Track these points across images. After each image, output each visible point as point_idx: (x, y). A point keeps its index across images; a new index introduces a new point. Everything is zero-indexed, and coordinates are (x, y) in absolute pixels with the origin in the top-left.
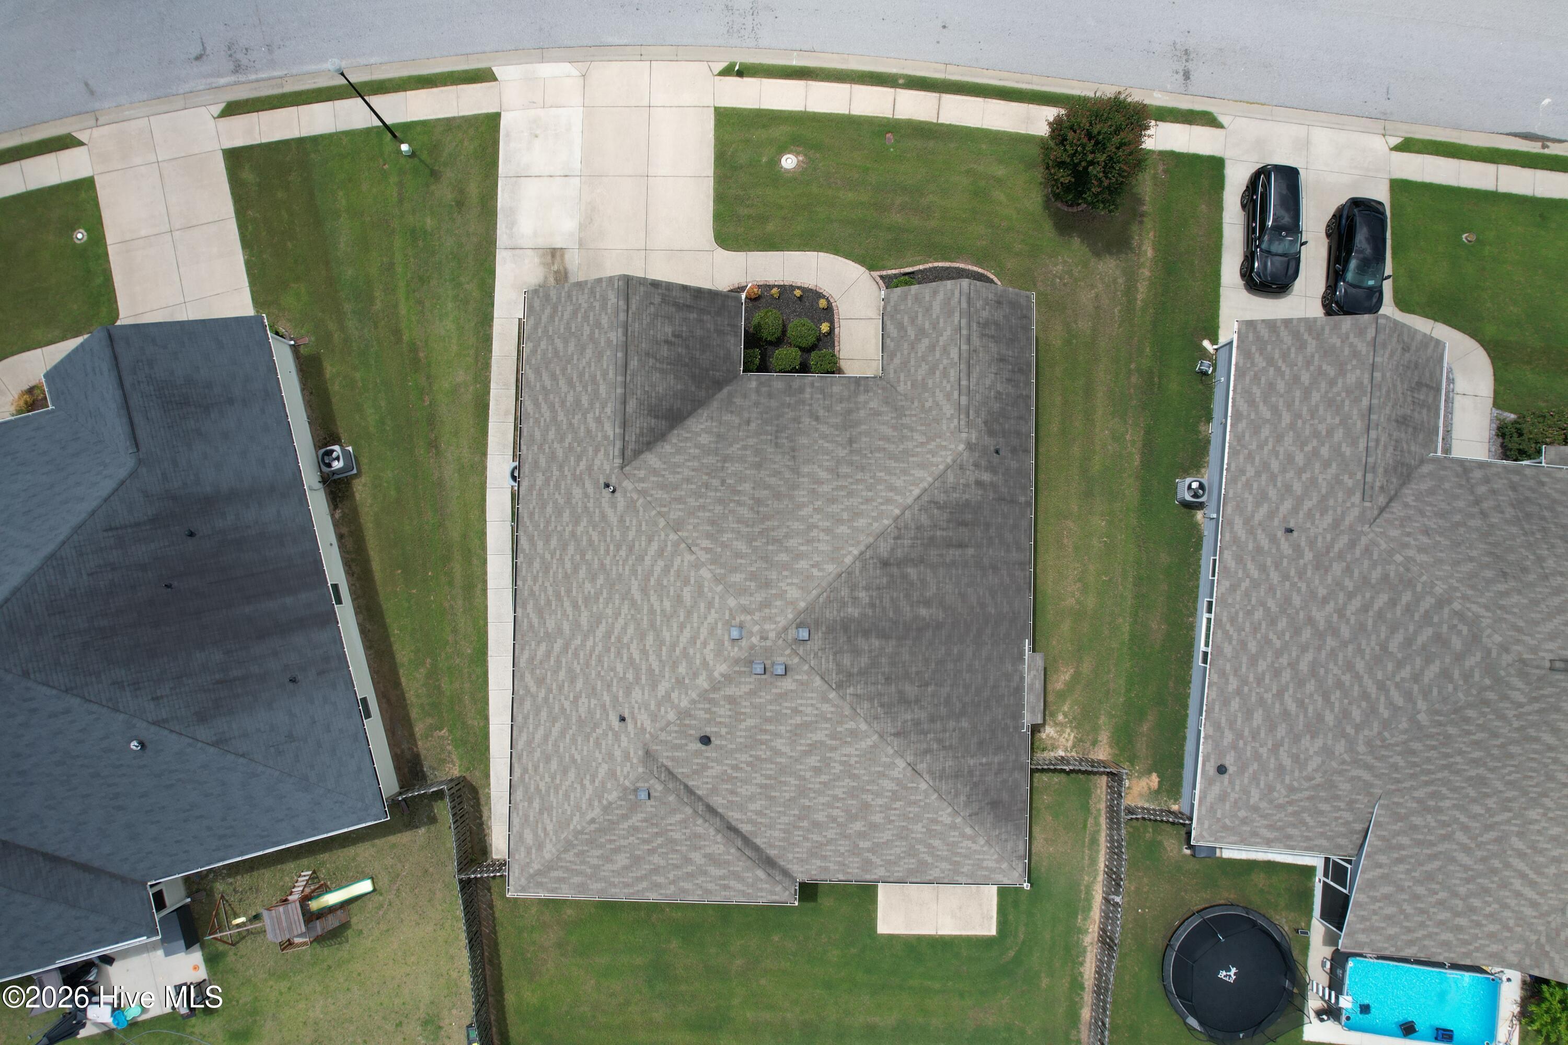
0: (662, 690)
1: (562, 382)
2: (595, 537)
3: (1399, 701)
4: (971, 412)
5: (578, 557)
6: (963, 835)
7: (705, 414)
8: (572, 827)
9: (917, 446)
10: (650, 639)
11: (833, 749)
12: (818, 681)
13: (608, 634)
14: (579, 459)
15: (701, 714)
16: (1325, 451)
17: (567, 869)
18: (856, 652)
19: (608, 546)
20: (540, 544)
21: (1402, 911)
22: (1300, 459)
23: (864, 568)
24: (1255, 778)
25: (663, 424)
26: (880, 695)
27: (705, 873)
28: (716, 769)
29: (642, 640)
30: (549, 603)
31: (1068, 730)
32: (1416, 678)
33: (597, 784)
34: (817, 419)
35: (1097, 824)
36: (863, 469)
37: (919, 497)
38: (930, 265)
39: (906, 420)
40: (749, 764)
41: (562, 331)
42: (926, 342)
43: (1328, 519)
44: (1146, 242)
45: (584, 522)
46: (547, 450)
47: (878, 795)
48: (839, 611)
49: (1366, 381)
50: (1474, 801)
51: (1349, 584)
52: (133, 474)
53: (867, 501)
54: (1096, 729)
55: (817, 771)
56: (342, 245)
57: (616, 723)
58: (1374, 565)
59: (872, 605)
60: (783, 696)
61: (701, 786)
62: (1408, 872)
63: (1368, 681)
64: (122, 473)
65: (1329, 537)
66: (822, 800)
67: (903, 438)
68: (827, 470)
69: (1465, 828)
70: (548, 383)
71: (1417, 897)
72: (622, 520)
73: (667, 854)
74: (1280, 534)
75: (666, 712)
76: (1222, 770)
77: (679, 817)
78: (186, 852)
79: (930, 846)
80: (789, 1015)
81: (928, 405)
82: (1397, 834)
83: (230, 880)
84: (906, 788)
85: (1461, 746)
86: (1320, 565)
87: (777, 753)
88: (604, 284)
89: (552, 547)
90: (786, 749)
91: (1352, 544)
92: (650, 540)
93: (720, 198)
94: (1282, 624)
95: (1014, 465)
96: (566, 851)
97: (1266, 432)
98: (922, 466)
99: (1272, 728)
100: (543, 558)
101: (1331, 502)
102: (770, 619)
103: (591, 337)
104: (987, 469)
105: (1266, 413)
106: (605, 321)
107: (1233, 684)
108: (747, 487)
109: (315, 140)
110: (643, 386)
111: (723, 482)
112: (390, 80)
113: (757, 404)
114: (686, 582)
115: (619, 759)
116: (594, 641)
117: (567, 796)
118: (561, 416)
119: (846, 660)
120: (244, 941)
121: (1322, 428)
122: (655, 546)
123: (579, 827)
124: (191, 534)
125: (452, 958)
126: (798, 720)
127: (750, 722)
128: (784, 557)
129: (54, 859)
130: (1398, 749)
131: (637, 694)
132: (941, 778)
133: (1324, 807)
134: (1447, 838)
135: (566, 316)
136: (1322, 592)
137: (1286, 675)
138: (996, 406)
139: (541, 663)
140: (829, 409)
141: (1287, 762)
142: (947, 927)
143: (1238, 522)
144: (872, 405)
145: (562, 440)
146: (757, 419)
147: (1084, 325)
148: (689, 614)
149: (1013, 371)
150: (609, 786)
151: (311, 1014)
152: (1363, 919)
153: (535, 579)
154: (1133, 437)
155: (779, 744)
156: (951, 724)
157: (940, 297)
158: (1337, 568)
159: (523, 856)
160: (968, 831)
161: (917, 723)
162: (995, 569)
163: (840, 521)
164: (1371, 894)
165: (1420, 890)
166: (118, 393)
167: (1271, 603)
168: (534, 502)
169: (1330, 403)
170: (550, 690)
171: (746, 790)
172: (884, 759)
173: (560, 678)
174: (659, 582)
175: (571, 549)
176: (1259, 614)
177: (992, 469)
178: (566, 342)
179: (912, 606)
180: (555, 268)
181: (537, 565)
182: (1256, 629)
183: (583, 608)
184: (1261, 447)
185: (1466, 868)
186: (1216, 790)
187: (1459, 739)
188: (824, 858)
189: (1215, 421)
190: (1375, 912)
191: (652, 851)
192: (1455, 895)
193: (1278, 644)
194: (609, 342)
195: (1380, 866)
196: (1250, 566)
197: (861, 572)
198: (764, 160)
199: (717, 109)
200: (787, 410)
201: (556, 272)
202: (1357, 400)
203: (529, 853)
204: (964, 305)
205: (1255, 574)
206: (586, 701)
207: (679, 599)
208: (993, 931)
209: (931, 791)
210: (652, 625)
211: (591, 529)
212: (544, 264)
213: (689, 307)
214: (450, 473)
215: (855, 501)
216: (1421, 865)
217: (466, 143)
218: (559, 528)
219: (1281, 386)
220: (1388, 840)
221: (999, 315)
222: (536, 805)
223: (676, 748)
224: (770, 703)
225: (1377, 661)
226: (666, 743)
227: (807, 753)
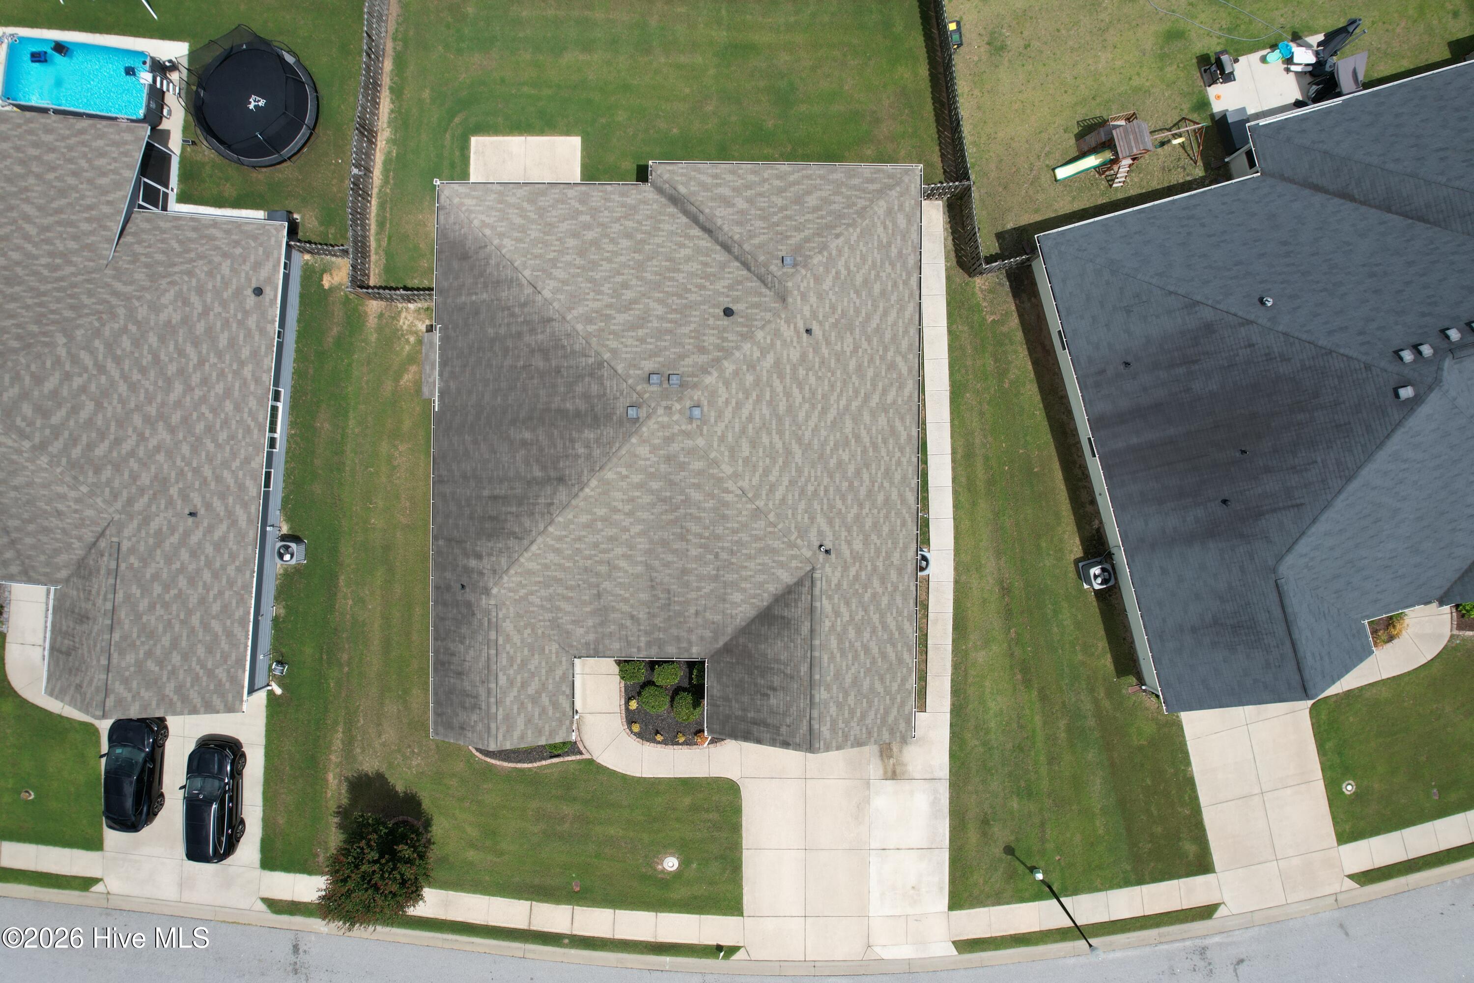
0: (770, 359)
1: (875, 650)
2: (839, 504)
3: (84, 355)
4: (486, 624)
5: (856, 484)
6: (493, 228)
7: (738, 620)
8: (858, 230)
9: (536, 591)
10: (782, 408)
11: (610, 306)
12: (620, 368)
13: (824, 411)
14: (857, 577)
15: (731, 337)
16: (157, 589)
17: (864, 191)
18: (586, 396)
19: (825, 495)
20: (894, 496)
21: (89, 161)
22: (182, 582)
23: (580, 474)
24: (226, 284)
25: (776, 611)
26: (565, 357)
27: (734, 189)
28: (720, 286)
29: (791, 406)
30: (885, 441)
31: (405, 327)
32: (67, 377)
33: (834, 271)
34: (632, 617)
35: (378, 241)
36: (586, 569)
37: (532, 543)
38: (535, 765)
39: (548, 616)
40: (689, 291)
41: (876, 700)
42: (531, 690)
43: (154, 525)
44: (334, 787)
45: (850, 517)
46: (889, 585)
47: (569, 264)
48: (602, 434)
49: (115, 656)
50: (18, 263)
51: (133, 464)
52: (1280, 558)
53: (579, 539)
54: (380, 329)
55: (625, 286)
56: (1098, 781)
57: (815, 327)
58: (109, 482)
59: (572, 441)
60: (653, 355)
61: (735, 270)
62: (82, 198)
63: (115, 373)
64: (1289, 560)
65: (154, 508)
66: (623, 259)
67: (550, 599)
68: (620, 569)
70: (889, 649)
71: (75, 174)
72: (812, 519)
73: (769, 207)
74: (202, 512)
75: (765, 338)
76: (258, 292)
77: (756, 241)
78: (1224, 204)
79: (524, 217)
80: (663, 60)
81: (529, 631)
82: (92, 233)
83: (1189, 178)
84: (544, 271)
85: (26, 314)
86: (163, 482)
87: (660, 301)
88: (834, 744)
89: (882, 493)
90: (653, 305)
91: (130, 502)
92: (783, 500)
93: (736, 828)
94: (200, 428)
95: (448, 575)
96: (864, 208)
97: (216, 608)
98: (530, 573)
99: (209, 330)
100: (892, 483)
101: (151, 541)
102: (663, 427)
103: (846, 694)
104: (472, 571)
105: (216, 625)
106: (833, 710)
107: (247, 371)
108: (694, 552)
109: (1127, 883)
110: (796, 647)
111: (717, 556)
112: (1056, 941)
113: (690, 631)
114: (746, 461)
115: (812, 294)
116: (838, 405)
117: (863, 258)
118: (876, 618)
119: (595, 388)
120: (1175, 122)
121: (159, 611)
122: (778, 495)
123: (851, 230)
124: (1225, 502)
125: (979, 108)
126: (640, 333)
127: (686, 330)
128: (655, 485)
129: (1345, 195)
130: (86, 311)
131: (795, 355)
132: (511, 281)
133: (159, 257)
135: (872, 714)
136: (161, 457)
137: (196, 379)
138: (464, 630)
139: (892, 384)
140: (622, 626)
141: (194, 298)
142: (516, 143)
143: (243, 522)
144: (580, 631)
145: (874, 595)
146: (689, 617)
147: (391, 708)
148: (743, 431)
149: (449, 663)
150: (821, 269)
151: (1110, 56)
152: (128, 155)
153: (899, 463)
154: (346, 602)
155: (660, 310)
156: (502, 331)
157: (516, 734)
158: (145, 479)
159: (907, 205)
160: (488, 232)
161: (532, 331)
162: (465, 477)
163: (604, 519)
164: (118, 177)
165: (71, 181)
166: (1296, 636)
167: (211, 446)
168: (901, 536)
169: (151, 635)
170: (882, 358)
171: (695, 266)
172: (562, 297)
173: (872, 370)
174: (774, 460)
175: (863, 492)
176: (223, 436)
177: (467, 570)
178: (872, 689)
179: (537, 440)
180: (891, 761)
181: (897, 477)
182: (226, 422)
183: (850, 436)
184: (221, 593)
185: (27, 201)
186: (264, 273)
187: (27, 320)
188: (623, 205)
189: (270, 618)
190: (115, 160)
191: (783, 208)
192: (39, 177)
193: (204, 409)
194: (828, 688)
196: (231, 481)
197: (582, 472)
198: (694, 866)
199: (741, 914)
200: (662, 625)
201: (891, 757)
202: (124, 638)
203: (901, 207)
204: (493, 726)
205: (226, 474)
206: (845, 348)
207: (754, 444)
208: (474, 140)
209: (520, 268)
210: (780, 420)
211: (843, 511)
212: (903, 765)
213: (755, 722)
214: (990, 564)
215: (591, 539)
216: (70, 205)
217: (981, 881)
218: (876, 511)
219: (201, 651)
220: (101, 226)
221: (462, 716)
222: (894, 251)
223: (756, 306)
224: (666, 348)
225: (105, 393)
226: (766, 310)
227: (635, 301)
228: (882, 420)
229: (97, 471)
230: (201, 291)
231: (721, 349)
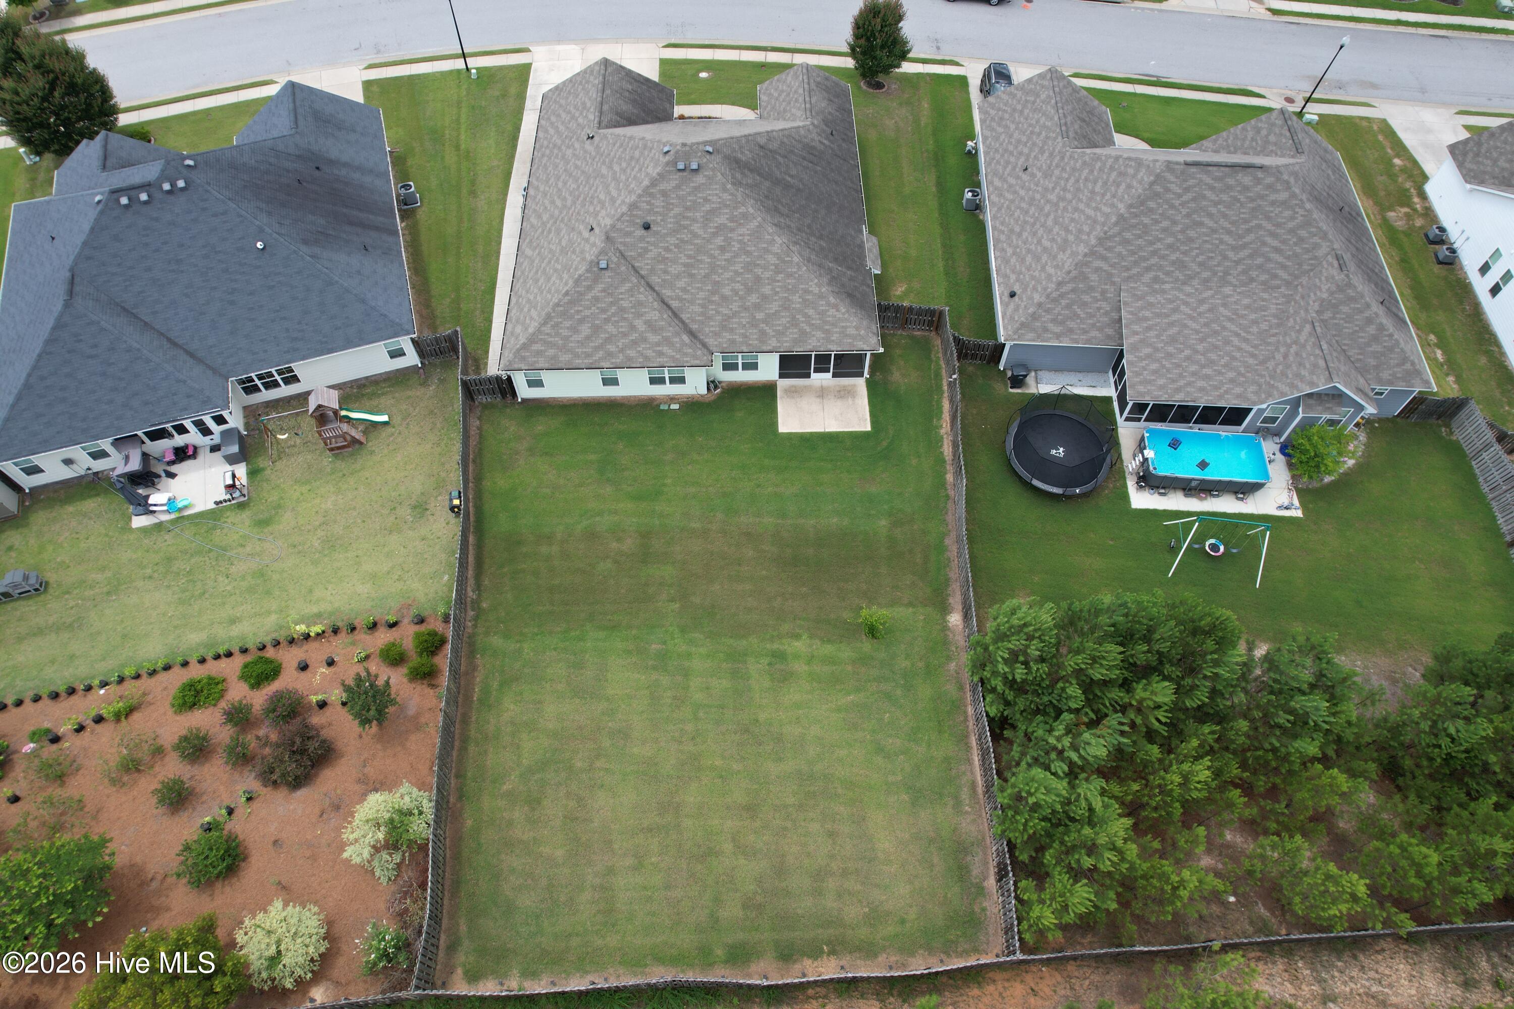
0: (619, 202)
1: (563, 115)
4: (813, 112)
5: (567, 178)
6: (829, 304)
8: (551, 304)
10: (612, 185)
11: (732, 230)
12: (719, 176)
13: (585, 199)
14: (571, 138)
15: (644, 206)
16: (1037, 130)
17: (545, 342)
18: (744, 175)
19: (588, 161)
21: (1163, 366)
22: (1024, 139)
23: (747, 142)
24: (1034, 289)
26: (762, 202)
27: (645, 340)
28: (654, 252)
29: (607, 189)
30: (545, 209)
33: (571, 271)
37: (782, 130)
40: (677, 246)
41: (565, 96)
42: (784, 94)
43: (1046, 154)
44: (923, 102)
45: (572, 161)
47: (765, 268)
48: (732, 152)
50: (1184, 283)
52: (292, 135)
59: (754, 160)
60: (697, 189)
61: (644, 265)
62: (1158, 336)
63: (1088, 211)
65: (1048, 162)
66: (727, 275)
69: (1186, 303)
71: (1169, 355)
73: (617, 322)
74: (1020, 174)
75: (621, 210)
76: (1013, 295)
77: (628, 285)
79: (806, 316)
82: (1141, 309)
84: (784, 262)
86: (1046, 176)
87: (695, 236)
89: (550, 183)
90: (700, 232)
91: (1062, 158)
94: (1032, 211)
95: (845, 146)
96: (545, 323)
97: (1002, 137)
99: (1038, 260)
100: (543, 191)
101: (1046, 148)
103: (583, 89)
104: (826, 139)
105: (1001, 130)
109: (419, 75)
110: (613, 103)
115: (588, 250)
116: (575, 207)
117: (549, 291)
118: (561, 128)
123: (556, 302)
124: (319, 169)
126: (707, 207)
127: (677, 210)
131: (602, 213)
132: (809, 261)
134: (1176, 310)
135: (568, 90)
136: (1051, 186)
137: (1041, 232)
138: (830, 117)
139: (537, 239)
141: (1052, 271)
142: (832, 426)
143: (995, 180)
145: (561, 137)
149: (840, 109)
150: (580, 267)
152: (1137, 374)
154: (929, 179)
155: (696, 228)
156: (813, 239)
158: (1057, 172)
160: (832, 299)
162: (837, 182)
165: (1170, 349)
167: (1024, 205)
169: (1035, 110)
170: (542, 247)
172: (767, 237)
173: (550, 237)
175: (563, 177)
176: (1016, 213)
177: (830, 141)
179: (781, 173)
181: (539, 196)
182: (1016, 221)
183: (568, 198)
184: (1001, 144)
185: (1197, 332)
186: (1009, 308)
188: (732, 330)
190: (1144, 369)
191: (607, 320)
192: (1196, 352)
193: (1032, 221)
195: (1137, 333)
196: (1007, 195)
198: (689, 75)
199: (661, 59)
202: (1049, 102)
204: (805, 71)
205: (1011, 197)
206: (567, 237)
208: (868, 428)
209: (802, 265)
210: (614, 178)
211: (576, 161)
214: (481, 204)
216: (1165, 330)
217: (510, 74)
218: (556, 173)
220: (1136, 314)
222: (526, 309)
223: (628, 234)
224: (689, 194)
225: (1091, 199)
226: (621, 230)
227: (715, 235)
228: (545, 217)
229: (1084, 163)
230: (1049, 277)
231: (652, 195)
